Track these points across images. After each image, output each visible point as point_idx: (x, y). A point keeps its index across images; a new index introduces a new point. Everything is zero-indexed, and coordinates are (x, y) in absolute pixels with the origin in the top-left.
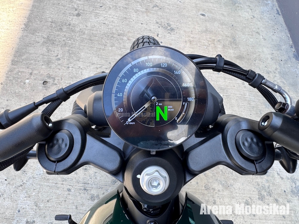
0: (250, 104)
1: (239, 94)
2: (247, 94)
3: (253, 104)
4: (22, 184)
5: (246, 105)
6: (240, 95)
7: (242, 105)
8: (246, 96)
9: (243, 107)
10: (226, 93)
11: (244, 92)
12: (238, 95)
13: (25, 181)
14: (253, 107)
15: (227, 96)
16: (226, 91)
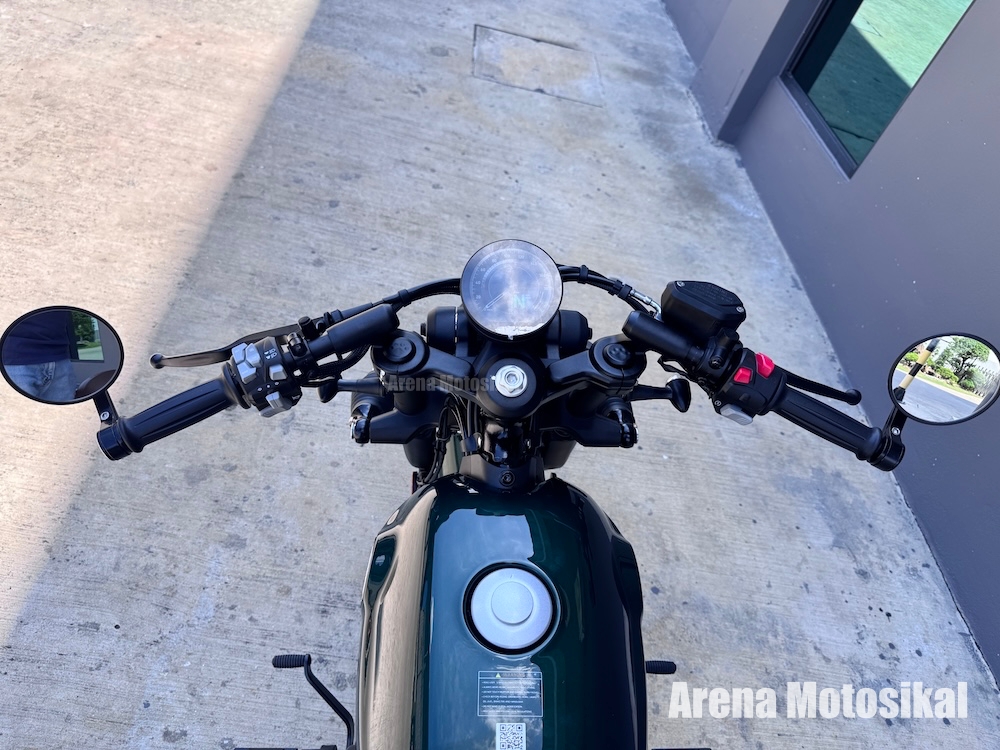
0: (736, 481)
1: (709, 457)
2: (730, 458)
3: (745, 481)
4: (157, 638)
5: (728, 482)
6: (712, 460)
7: (718, 481)
8: (726, 463)
9: (721, 486)
10: (677, 453)
11: (722, 453)
12: (707, 460)
13: (165, 633)
14: (746, 488)
15: (679, 459)
16: (677, 448)
